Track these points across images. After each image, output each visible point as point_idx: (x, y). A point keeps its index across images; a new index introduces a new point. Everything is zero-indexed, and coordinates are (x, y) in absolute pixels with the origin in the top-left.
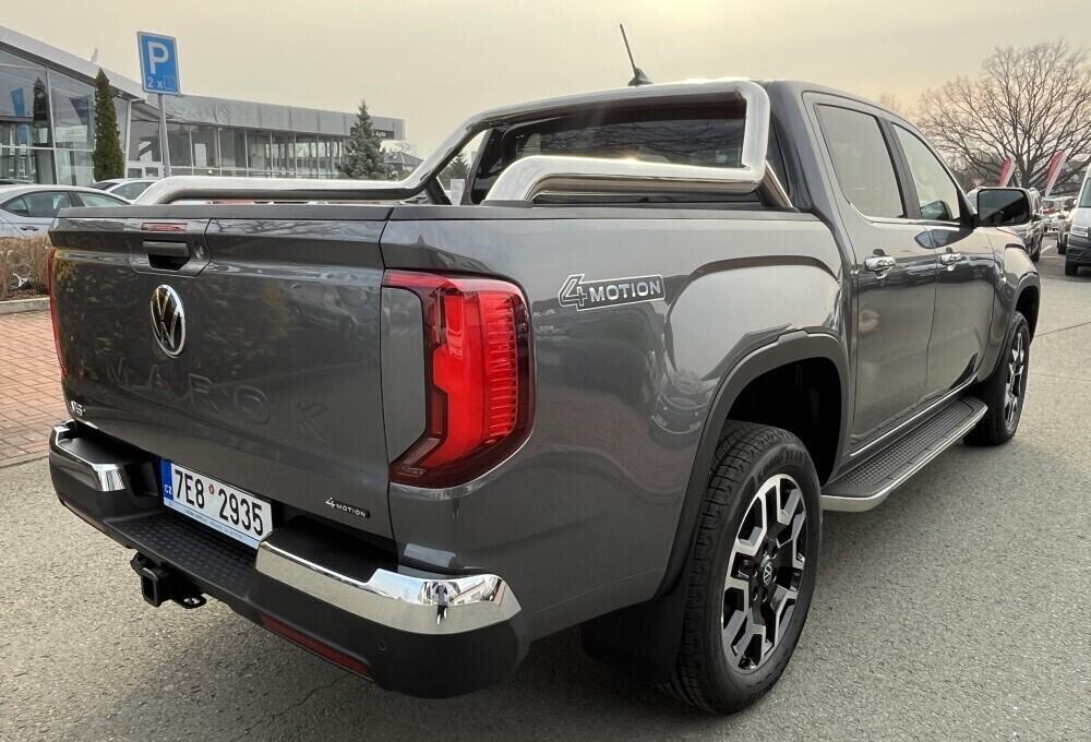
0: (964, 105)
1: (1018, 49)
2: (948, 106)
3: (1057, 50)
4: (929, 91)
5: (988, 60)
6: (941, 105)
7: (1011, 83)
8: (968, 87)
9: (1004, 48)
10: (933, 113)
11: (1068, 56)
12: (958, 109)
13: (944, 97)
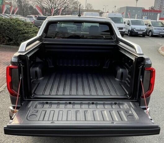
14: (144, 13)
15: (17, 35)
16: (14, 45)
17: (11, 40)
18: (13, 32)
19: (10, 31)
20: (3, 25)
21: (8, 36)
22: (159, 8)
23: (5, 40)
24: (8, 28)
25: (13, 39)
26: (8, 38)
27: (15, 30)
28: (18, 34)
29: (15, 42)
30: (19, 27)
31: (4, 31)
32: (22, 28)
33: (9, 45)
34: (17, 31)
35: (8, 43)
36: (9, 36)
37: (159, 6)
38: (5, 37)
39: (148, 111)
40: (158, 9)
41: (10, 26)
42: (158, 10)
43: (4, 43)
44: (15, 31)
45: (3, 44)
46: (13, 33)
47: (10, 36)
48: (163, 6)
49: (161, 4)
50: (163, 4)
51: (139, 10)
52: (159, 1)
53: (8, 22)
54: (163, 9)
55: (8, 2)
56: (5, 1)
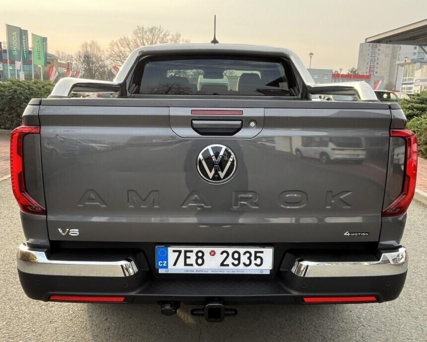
0: (127, 49)
1: (146, 28)
2: (122, 49)
3: (160, 30)
4: (113, 41)
5: (135, 31)
6: (118, 48)
7: (145, 41)
8: (128, 41)
9: (140, 27)
10: (115, 51)
11: (163, 33)
12: (125, 50)
13: (119, 45)
20: (18, 93)
22: (368, 70)
37: (367, 68)
39: (404, 254)
40: (367, 73)
42: (365, 74)
48: (377, 68)
49: (372, 64)
50: (376, 64)
51: (325, 75)
52: (368, 59)
53: (27, 87)
54: (375, 73)
55: (64, 62)
56: (59, 61)
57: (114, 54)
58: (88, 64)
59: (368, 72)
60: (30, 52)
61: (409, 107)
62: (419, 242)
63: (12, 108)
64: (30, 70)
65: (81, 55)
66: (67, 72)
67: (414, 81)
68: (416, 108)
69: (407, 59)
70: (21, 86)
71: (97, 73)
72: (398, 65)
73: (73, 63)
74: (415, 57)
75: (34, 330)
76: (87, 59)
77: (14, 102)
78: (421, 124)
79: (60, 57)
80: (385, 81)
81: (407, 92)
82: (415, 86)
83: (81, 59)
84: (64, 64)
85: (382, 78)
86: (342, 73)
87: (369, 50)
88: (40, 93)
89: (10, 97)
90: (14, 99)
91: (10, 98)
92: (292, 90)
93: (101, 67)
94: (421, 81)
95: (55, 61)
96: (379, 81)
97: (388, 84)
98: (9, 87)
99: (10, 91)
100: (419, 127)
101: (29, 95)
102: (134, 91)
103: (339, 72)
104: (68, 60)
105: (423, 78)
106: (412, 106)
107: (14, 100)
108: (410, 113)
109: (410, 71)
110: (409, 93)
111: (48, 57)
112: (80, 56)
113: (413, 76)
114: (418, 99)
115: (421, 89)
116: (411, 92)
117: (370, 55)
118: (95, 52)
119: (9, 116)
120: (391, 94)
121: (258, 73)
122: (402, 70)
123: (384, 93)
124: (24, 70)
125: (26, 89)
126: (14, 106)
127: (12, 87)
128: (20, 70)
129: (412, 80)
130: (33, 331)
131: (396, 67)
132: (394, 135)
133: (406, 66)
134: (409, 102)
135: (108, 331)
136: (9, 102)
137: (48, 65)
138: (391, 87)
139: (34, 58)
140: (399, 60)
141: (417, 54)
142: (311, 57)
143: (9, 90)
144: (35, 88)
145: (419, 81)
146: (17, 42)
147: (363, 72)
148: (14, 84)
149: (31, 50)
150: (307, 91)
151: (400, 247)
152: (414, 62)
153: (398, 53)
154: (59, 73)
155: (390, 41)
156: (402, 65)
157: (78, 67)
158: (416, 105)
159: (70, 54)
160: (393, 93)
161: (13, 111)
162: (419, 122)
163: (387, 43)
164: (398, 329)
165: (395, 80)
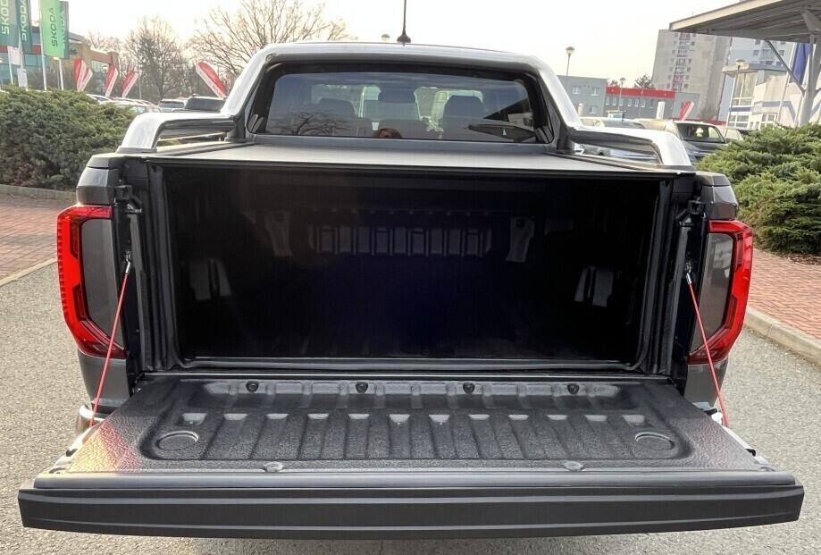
0: (225, 28)
6: (207, 27)
7: (258, 15)
10: (202, 32)
12: (221, 31)
14: (611, 102)
15: (75, 152)
16: (64, 190)
17: (53, 168)
18: (61, 138)
19: (49, 137)
20: (23, 114)
21: (41, 152)
22: (671, 82)
23: (30, 170)
24: (42, 126)
25: (62, 164)
26: (43, 162)
27: (65, 132)
28: (81, 147)
29: (68, 176)
30: (81, 121)
31: (25, 137)
32: (92, 127)
33: (48, 186)
34: (71, 135)
35: (43, 182)
36: (45, 155)
37: (669, 77)
38: (32, 159)
40: (668, 86)
41: (50, 118)
42: (665, 89)
43: (30, 182)
44: (65, 135)
45: (24, 183)
46: (60, 144)
47: (51, 153)
48: (687, 77)
49: (678, 70)
50: (686, 69)
51: (593, 89)
52: (672, 60)
53: (41, 104)
54: (683, 86)
55: (102, 51)
56: (92, 48)
57: (199, 39)
58: (150, 56)
59: (671, 85)
60: (36, 30)
61: (741, 156)
62: (744, 397)
63: (13, 144)
64: (38, 66)
65: (135, 37)
66: (110, 71)
67: (752, 106)
68: (752, 159)
69: (742, 64)
70: (29, 103)
71: (168, 74)
72: (726, 73)
73: (121, 53)
74: (757, 60)
75: (98, 545)
76: (148, 45)
77: (15, 132)
78: (759, 188)
79: (95, 41)
80: (700, 102)
81: (738, 125)
82: (753, 114)
83: (135, 45)
84: (103, 54)
85: (696, 97)
86: (624, 86)
87: (675, 43)
88: (65, 115)
89: (9, 122)
90: (15, 126)
91: (8, 125)
92: (541, 131)
93: (175, 62)
94: (765, 104)
95: (85, 49)
96: (690, 103)
97: (705, 109)
98: (5, 103)
99: (7, 110)
100: (756, 194)
101: (45, 119)
102: (256, 128)
103: (619, 83)
104: (110, 46)
105: (769, 101)
106: (746, 154)
107: (17, 129)
108: (741, 168)
109: (747, 85)
110: (741, 129)
111: (70, 41)
112: (133, 41)
113: (750, 95)
114: (757, 142)
115: (763, 120)
116: (746, 125)
117: (677, 53)
118: (162, 34)
119: (9, 159)
120: (710, 129)
121: (478, 94)
122: (731, 83)
123: (696, 126)
124: (25, 66)
125: (38, 108)
126: (18, 140)
127: (12, 103)
128: (19, 67)
129: (749, 102)
130: (97, 548)
131: (722, 77)
132: (716, 229)
133: (739, 75)
134: (741, 147)
135: (226, 546)
136: (7, 132)
137: (73, 57)
138: (711, 116)
139: (45, 42)
140: (727, 64)
141: (760, 53)
142: (569, 55)
143: (6, 108)
144: (55, 106)
145: (761, 104)
146: (8, 8)
147: (663, 84)
148: (15, 97)
149: (37, 25)
150: (567, 137)
151: (714, 411)
152: (754, 68)
153: (727, 50)
154: (93, 72)
155: (713, 30)
156: (733, 74)
157: (129, 62)
158: (752, 154)
159: (114, 36)
160: (714, 127)
161: (15, 149)
162: (755, 185)
163: (707, 33)
164: (702, 538)
165: (717, 102)
